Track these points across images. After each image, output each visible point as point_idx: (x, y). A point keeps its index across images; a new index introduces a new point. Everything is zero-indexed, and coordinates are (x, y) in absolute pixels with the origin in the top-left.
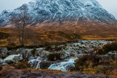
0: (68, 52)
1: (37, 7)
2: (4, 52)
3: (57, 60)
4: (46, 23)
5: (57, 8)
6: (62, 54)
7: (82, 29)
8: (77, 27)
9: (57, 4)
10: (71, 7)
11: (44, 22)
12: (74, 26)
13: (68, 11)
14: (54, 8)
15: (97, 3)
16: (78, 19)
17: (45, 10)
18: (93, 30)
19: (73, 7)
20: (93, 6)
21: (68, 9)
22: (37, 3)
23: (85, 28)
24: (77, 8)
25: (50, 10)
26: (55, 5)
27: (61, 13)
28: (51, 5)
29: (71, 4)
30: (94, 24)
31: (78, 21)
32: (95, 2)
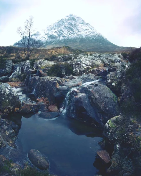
0: (87, 60)
1: (47, 33)
2: (8, 68)
3: (66, 75)
4: (54, 44)
5: (62, 33)
6: (75, 65)
7: (83, 48)
8: (79, 46)
9: (63, 29)
10: (74, 32)
11: (53, 43)
12: (76, 46)
13: (71, 34)
14: (60, 32)
15: (93, 28)
16: (79, 40)
17: (53, 35)
18: (91, 48)
19: (75, 31)
20: (90, 30)
21: (71, 33)
22: (47, 30)
23: (85, 47)
24: (78, 32)
25: (57, 34)
26: (61, 30)
27: (65, 36)
28: (58, 31)
29: (73, 29)
30: (92, 44)
31: (79, 41)
32: (92, 27)
